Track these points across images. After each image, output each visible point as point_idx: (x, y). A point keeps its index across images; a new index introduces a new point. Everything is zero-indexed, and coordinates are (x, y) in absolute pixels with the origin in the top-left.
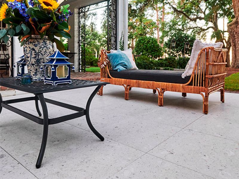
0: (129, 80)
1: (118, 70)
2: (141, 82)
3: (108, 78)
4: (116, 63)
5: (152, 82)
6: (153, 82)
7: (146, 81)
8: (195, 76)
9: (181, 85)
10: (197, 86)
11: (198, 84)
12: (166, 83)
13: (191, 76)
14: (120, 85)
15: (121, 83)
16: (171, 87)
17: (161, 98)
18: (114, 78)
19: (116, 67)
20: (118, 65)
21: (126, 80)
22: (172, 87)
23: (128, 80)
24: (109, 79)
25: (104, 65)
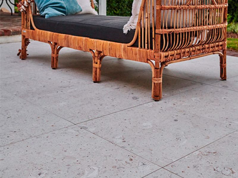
0: (57, 33)
1: (46, 15)
2: (71, 38)
3: (31, 29)
4: (43, 3)
5: (84, 38)
6: (87, 38)
7: (77, 37)
8: (141, 29)
9: (123, 45)
10: (144, 47)
11: (146, 45)
12: (102, 41)
13: (135, 30)
14: (45, 42)
15: (46, 39)
16: (109, 49)
17: (96, 68)
18: (38, 30)
19: (43, 10)
20: (46, 7)
21: (53, 33)
22: (111, 49)
23: (55, 33)
24: (31, 31)
25: (25, 7)
